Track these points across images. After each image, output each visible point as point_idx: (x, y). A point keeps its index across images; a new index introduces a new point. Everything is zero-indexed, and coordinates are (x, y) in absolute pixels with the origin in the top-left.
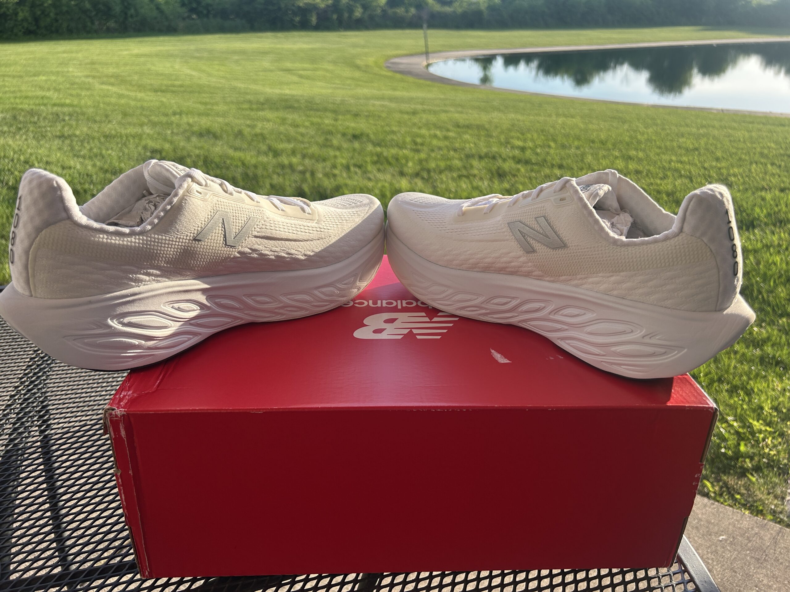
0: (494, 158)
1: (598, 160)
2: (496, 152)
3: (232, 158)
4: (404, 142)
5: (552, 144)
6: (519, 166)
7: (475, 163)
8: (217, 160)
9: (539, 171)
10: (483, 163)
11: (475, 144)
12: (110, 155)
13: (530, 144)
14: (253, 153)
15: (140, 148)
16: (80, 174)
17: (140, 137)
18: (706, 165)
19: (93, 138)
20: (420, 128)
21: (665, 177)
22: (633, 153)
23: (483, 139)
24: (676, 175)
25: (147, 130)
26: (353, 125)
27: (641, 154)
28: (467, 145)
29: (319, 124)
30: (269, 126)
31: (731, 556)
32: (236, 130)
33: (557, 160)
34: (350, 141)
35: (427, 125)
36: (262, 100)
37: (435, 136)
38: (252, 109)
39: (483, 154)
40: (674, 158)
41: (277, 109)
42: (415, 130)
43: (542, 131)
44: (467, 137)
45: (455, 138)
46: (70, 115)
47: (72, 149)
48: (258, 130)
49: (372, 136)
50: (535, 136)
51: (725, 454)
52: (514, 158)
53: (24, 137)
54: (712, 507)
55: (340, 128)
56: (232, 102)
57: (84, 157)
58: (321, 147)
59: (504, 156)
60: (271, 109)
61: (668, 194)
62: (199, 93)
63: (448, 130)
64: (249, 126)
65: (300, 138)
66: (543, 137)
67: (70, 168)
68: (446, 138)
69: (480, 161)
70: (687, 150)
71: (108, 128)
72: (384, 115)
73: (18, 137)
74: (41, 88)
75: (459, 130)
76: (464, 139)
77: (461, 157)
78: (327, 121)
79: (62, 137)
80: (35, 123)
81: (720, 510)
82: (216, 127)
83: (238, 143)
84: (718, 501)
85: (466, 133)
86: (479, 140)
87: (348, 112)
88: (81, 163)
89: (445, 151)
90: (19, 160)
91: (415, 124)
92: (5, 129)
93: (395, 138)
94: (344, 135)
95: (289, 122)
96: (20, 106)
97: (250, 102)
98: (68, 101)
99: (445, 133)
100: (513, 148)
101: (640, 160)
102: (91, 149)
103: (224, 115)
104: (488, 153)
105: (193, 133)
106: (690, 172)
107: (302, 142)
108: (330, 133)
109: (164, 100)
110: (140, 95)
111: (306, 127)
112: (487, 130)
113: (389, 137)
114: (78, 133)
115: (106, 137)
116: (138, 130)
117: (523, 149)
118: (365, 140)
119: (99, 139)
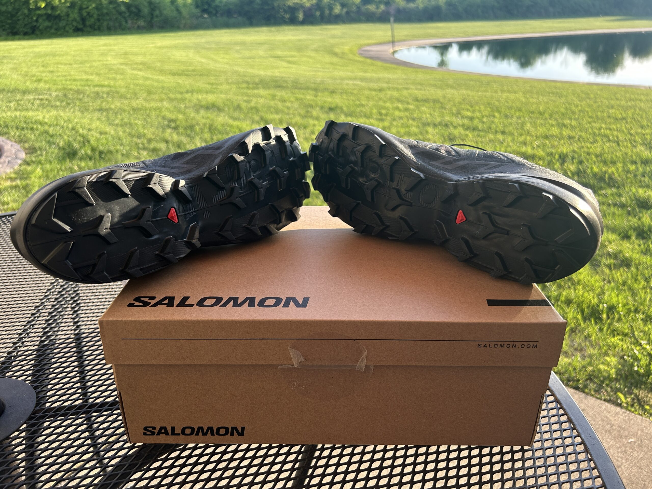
0: (446, 125)
1: (536, 128)
2: (449, 121)
3: (231, 126)
4: (371, 113)
5: (497, 115)
6: (467, 132)
7: (430, 129)
8: (219, 127)
9: (485, 137)
10: (437, 130)
11: (431, 115)
12: (136, 124)
13: (478, 114)
14: (248, 122)
15: (160, 119)
16: (113, 139)
17: (159, 109)
18: (632, 132)
19: (124, 111)
20: (385, 102)
21: (595, 141)
22: (567, 122)
23: (437, 110)
24: (605, 140)
25: (166, 104)
26: (329, 100)
27: (574, 123)
28: (424, 116)
29: (302, 99)
30: (262, 101)
31: (638, 455)
32: (236, 104)
33: (501, 127)
34: (327, 113)
35: (391, 99)
36: (257, 80)
37: (397, 108)
38: (248, 88)
39: (437, 123)
40: (603, 126)
41: (269, 88)
42: (381, 103)
43: (489, 104)
44: (424, 109)
45: (414, 110)
46: (108, 93)
47: (108, 118)
48: (253, 104)
49: (345, 109)
50: (482, 108)
51: (637, 372)
52: (463, 126)
53: (72, 110)
54: (624, 415)
55: (319, 103)
56: (233, 83)
57: (117, 125)
58: (303, 117)
59: (455, 124)
60: (264, 88)
61: (597, 156)
62: (208, 75)
63: (408, 103)
64: (246, 101)
65: (286, 110)
66: (489, 109)
67: (106, 133)
68: (406, 110)
69: (434, 128)
70: (616, 119)
71: (135, 103)
72: (355, 92)
73: (67, 110)
74: (86, 73)
75: (418, 103)
76: (421, 111)
77: (418, 125)
78: (308, 97)
79: (101, 110)
80: (80, 100)
81: (631, 418)
82: (220, 103)
83: (236, 114)
84: (630, 411)
85: (424, 105)
86: (434, 111)
87: (326, 89)
88: (115, 130)
89: (405, 120)
90: (67, 127)
91: (380, 99)
92: (58, 103)
93: (364, 110)
94: (322, 108)
95: (278, 98)
96: (69, 87)
97: (247, 82)
98: (106, 83)
99: (405, 106)
100: (463, 117)
101: (573, 128)
102: (122, 120)
103: (226, 93)
104: (442, 122)
105: (202, 107)
106: (618, 137)
107: (288, 114)
108: (311, 106)
109: (180, 81)
110: (162, 78)
111: (292, 102)
112: (441, 103)
113: (358, 110)
114: (113, 107)
115: (134, 109)
116: (159, 104)
117: (471, 119)
118: (339, 112)
119: (129, 112)
